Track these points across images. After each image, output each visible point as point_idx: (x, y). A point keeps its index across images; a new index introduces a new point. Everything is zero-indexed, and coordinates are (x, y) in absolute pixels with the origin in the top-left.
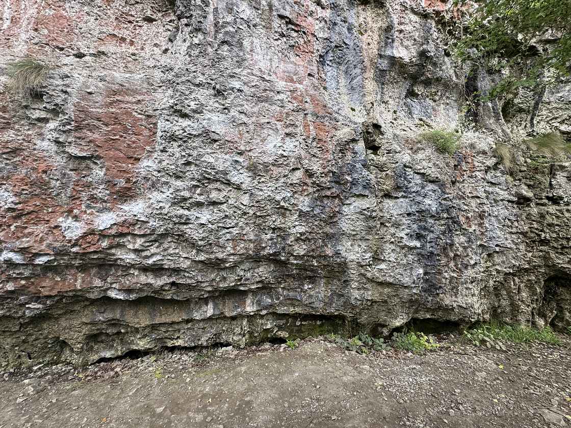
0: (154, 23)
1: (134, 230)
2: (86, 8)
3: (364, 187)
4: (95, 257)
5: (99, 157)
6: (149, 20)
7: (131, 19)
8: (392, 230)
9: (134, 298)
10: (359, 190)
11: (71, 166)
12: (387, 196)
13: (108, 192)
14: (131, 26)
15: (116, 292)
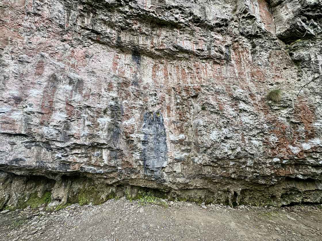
0: (287, 69)
1: (317, 150)
2: (266, 67)
4: (301, 161)
5: (302, 122)
6: (285, 69)
7: (279, 69)
9: (306, 179)
11: (292, 126)
13: (305, 135)
14: (279, 72)
15: (301, 176)
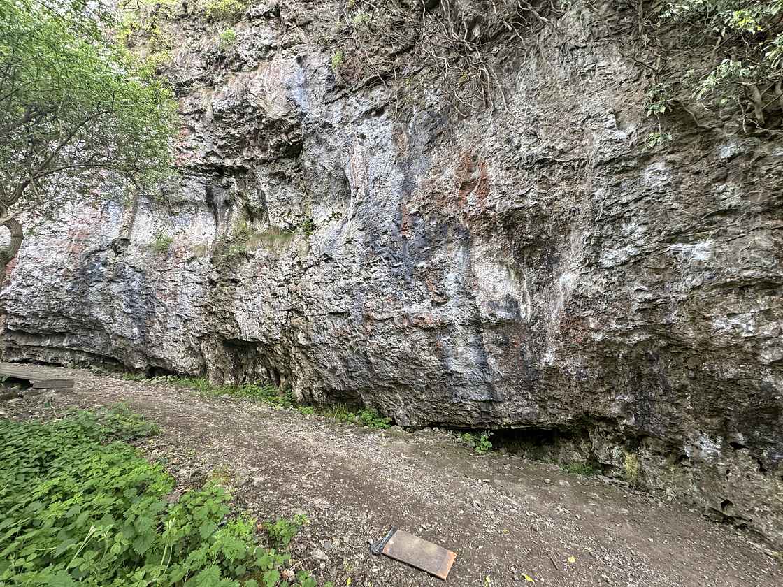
3: (99, 276)
8: (117, 302)
10: (95, 278)
12: (111, 281)
